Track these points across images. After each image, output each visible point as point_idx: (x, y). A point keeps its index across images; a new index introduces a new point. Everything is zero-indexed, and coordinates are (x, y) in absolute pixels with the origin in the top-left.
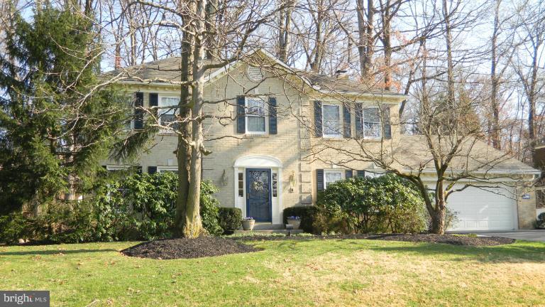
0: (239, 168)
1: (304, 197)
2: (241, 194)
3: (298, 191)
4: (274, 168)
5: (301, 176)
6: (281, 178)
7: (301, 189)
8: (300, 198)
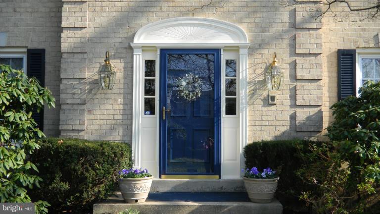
0: (145, 48)
1: (302, 115)
2: (149, 106)
3: (288, 102)
4: (229, 48)
5: (294, 65)
6: (246, 71)
7: (294, 96)
8: (293, 117)
